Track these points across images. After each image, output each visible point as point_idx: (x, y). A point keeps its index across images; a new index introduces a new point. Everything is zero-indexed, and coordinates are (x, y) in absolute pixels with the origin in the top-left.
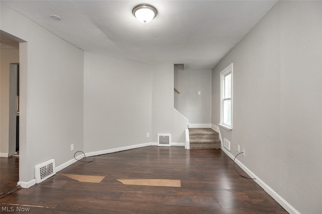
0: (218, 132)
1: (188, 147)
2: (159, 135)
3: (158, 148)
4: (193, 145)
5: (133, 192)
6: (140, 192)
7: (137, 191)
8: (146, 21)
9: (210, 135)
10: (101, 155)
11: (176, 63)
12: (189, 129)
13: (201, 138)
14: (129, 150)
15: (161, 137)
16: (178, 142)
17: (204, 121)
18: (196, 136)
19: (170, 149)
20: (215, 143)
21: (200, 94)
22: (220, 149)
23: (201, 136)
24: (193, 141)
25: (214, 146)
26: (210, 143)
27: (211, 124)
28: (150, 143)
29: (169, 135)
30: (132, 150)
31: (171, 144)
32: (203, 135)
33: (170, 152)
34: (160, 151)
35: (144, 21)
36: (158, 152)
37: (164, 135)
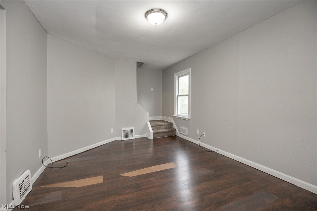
0: (171, 122)
1: (151, 137)
2: (123, 129)
3: (123, 142)
4: (156, 135)
5: (145, 180)
6: (152, 178)
7: (150, 178)
8: (157, 24)
9: (167, 125)
10: (68, 157)
11: (138, 61)
12: (149, 121)
13: (159, 129)
14: (96, 147)
15: (124, 131)
16: (141, 135)
17: (156, 114)
18: (156, 127)
19: (134, 142)
20: (172, 131)
21: (153, 91)
22: (175, 136)
23: (160, 127)
24: (155, 131)
25: (171, 134)
26: (168, 132)
27: (161, 116)
28: (114, 138)
29: (133, 128)
30: (98, 147)
31: (135, 136)
32: (161, 126)
33: (134, 144)
34: (124, 145)
35: (156, 24)
36: (123, 146)
37: (128, 129)
